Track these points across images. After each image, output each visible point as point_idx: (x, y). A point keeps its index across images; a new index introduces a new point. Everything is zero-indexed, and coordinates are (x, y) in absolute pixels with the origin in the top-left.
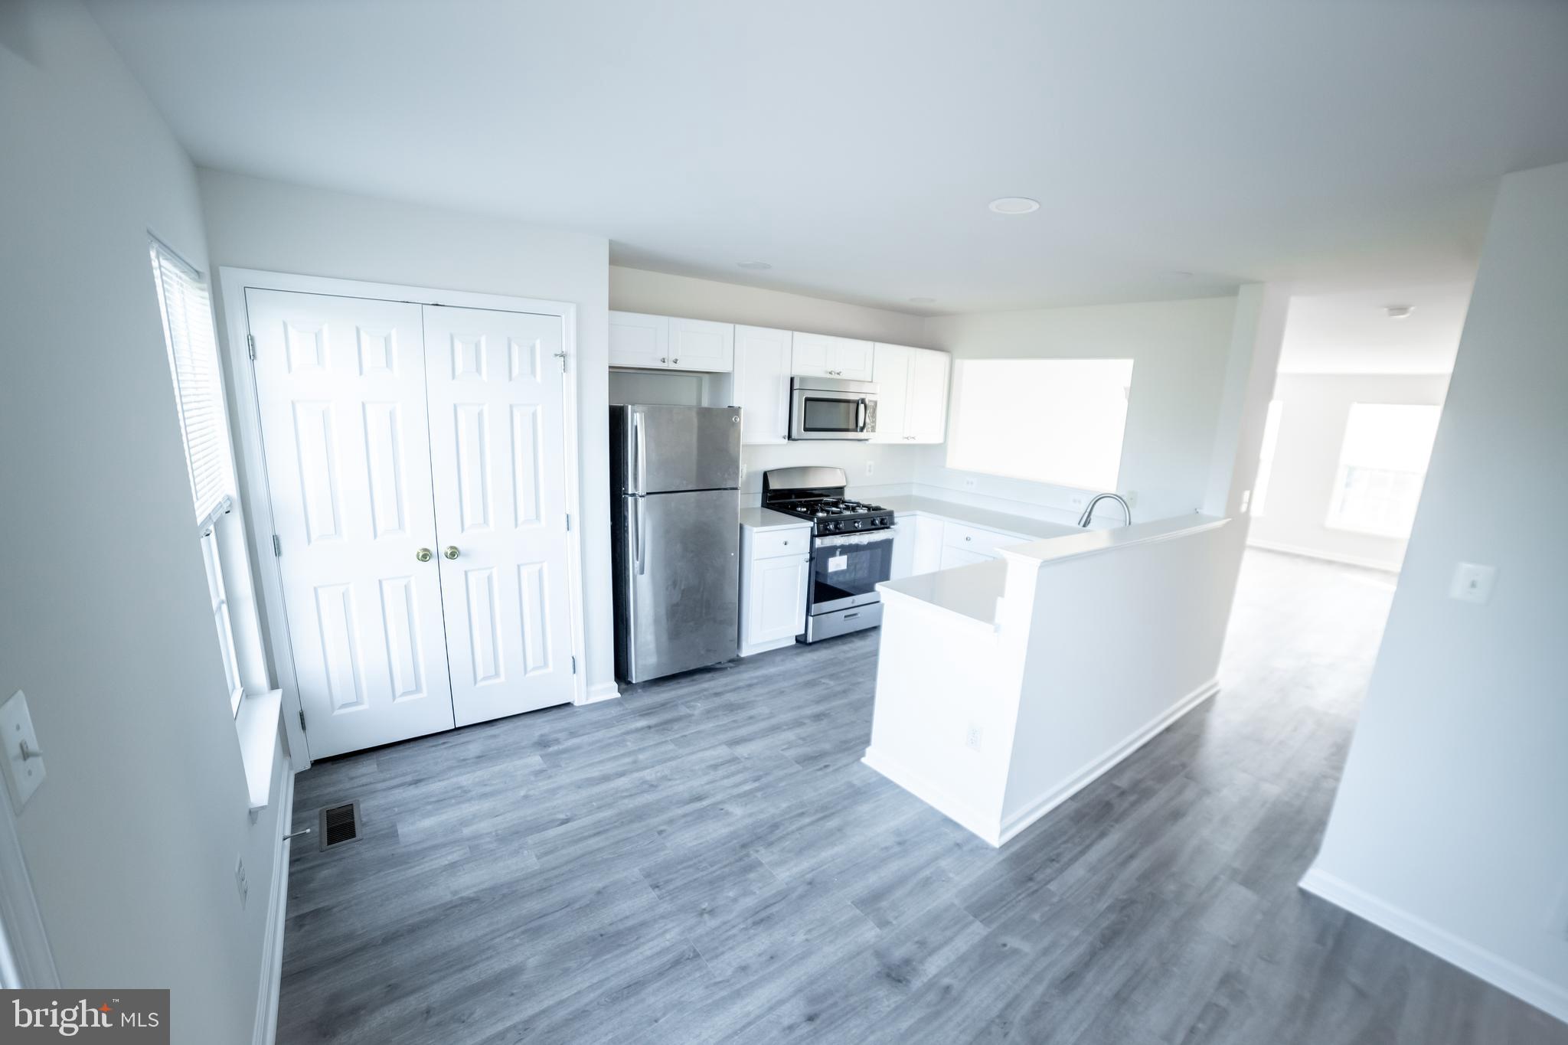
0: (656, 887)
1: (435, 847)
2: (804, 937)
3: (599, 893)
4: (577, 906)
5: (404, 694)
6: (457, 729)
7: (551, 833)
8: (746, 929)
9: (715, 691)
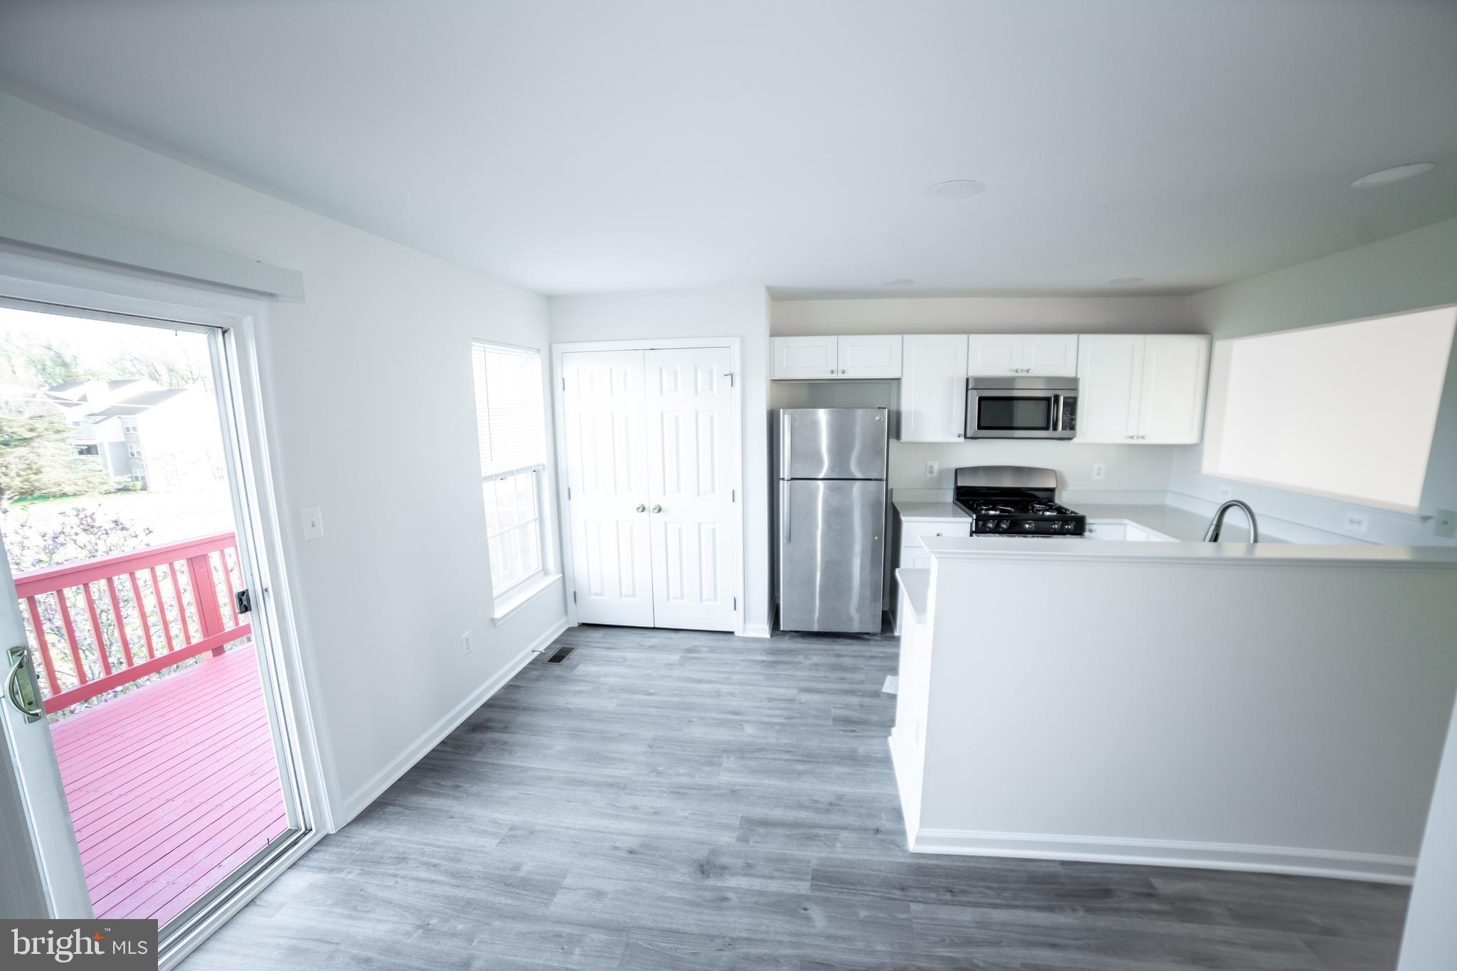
0: (651, 746)
1: (582, 681)
2: (687, 815)
3: (622, 735)
4: (605, 735)
5: (626, 596)
6: (654, 628)
7: (637, 697)
8: (664, 792)
9: (839, 652)
